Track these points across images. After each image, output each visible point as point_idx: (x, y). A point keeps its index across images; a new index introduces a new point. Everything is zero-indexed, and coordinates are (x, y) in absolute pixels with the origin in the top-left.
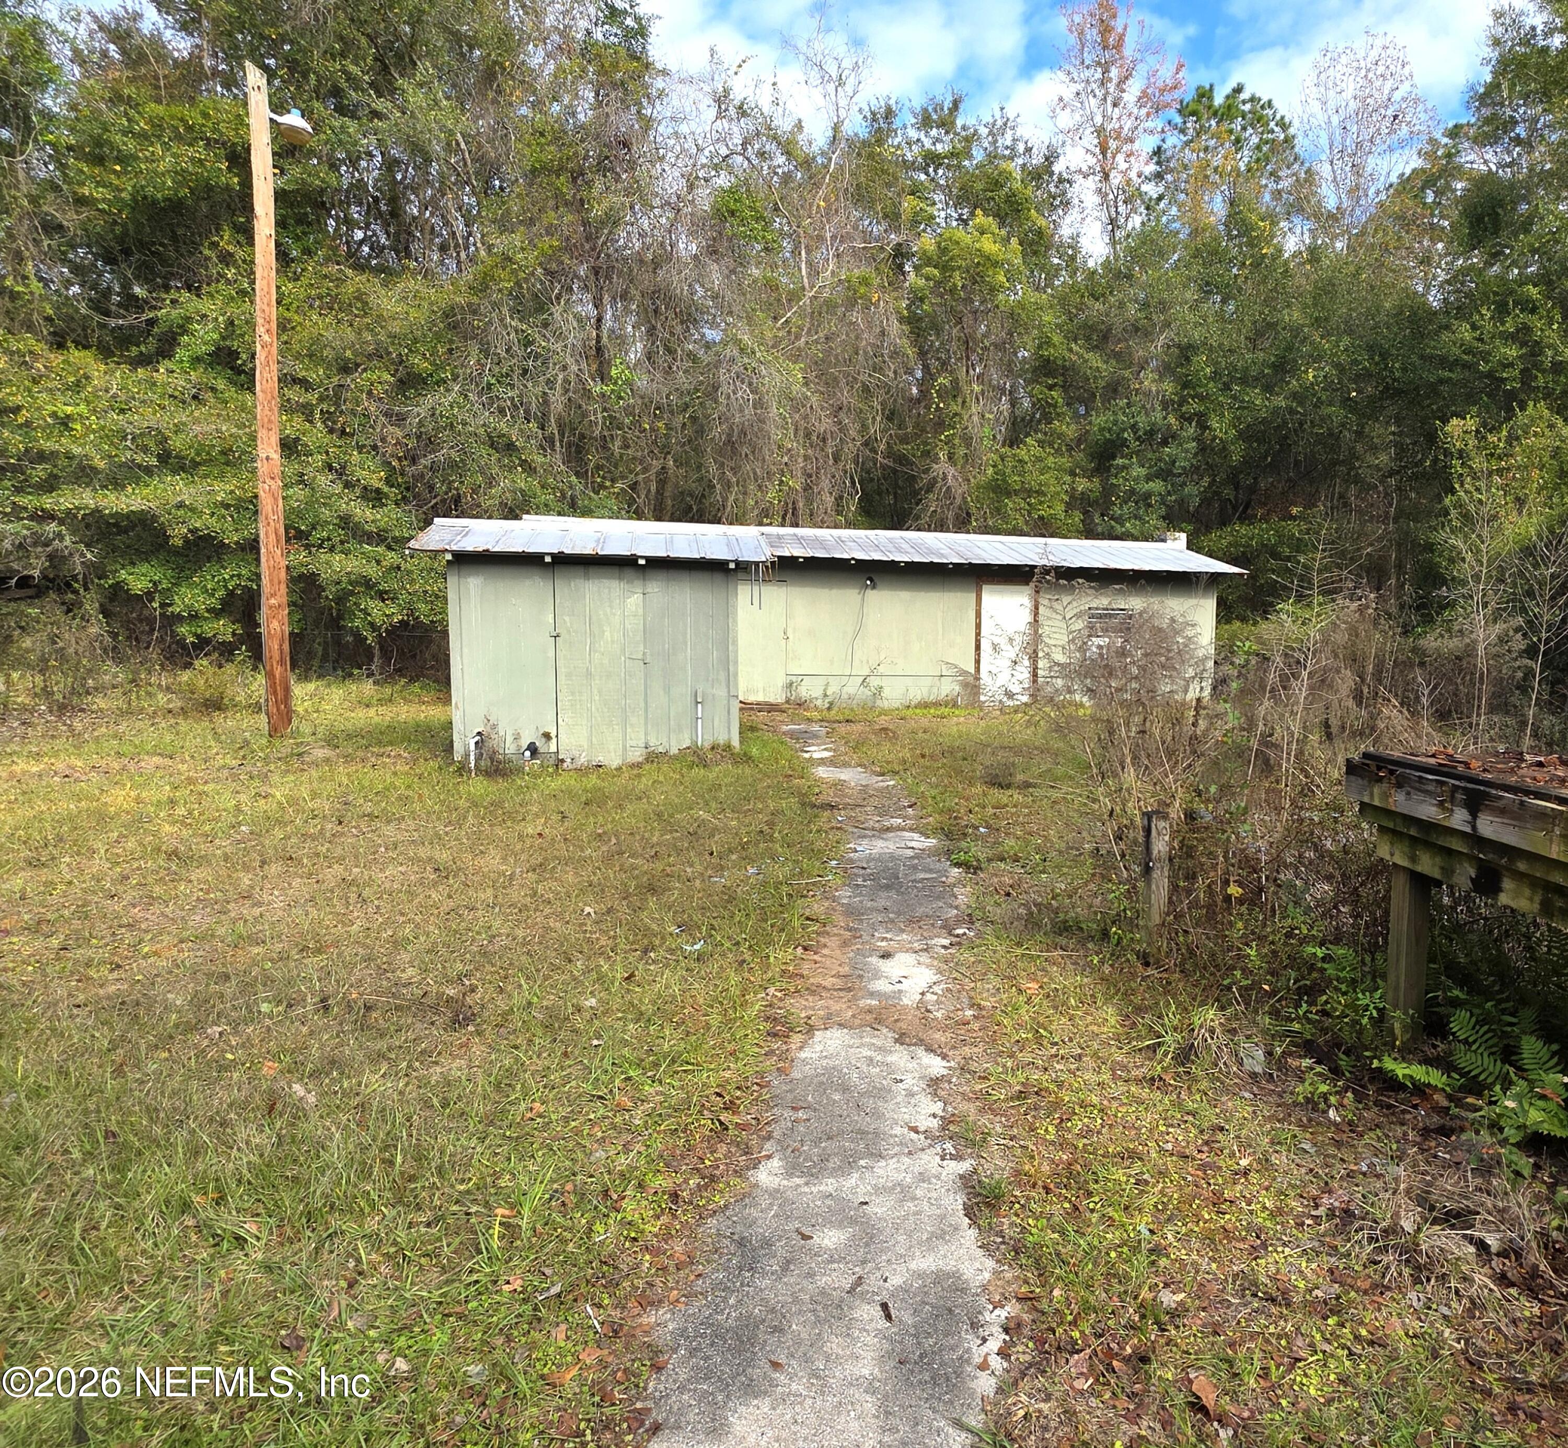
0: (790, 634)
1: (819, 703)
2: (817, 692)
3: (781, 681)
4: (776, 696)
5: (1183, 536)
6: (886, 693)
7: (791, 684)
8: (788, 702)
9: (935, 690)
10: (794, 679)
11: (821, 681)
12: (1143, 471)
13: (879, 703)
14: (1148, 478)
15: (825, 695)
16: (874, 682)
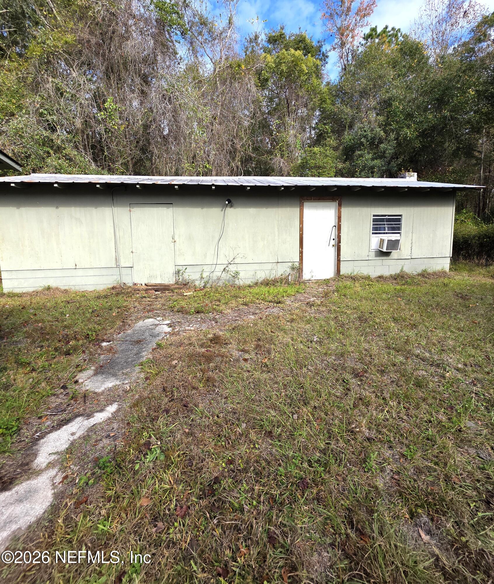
0: (176, 238)
1: (197, 283)
2: (197, 276)
3: (172, 270)
4: (168, 279)
5: (416, 174)
6: (242, 275)
7: (179, 271)
8: (177, 283)
9: (274, 272)
10: (180, 268)
11: (199, 269)
12: (370, 156)
13: (237, 282)
14: (373, 159)
15: (202, 278)
16: (233, 268)
